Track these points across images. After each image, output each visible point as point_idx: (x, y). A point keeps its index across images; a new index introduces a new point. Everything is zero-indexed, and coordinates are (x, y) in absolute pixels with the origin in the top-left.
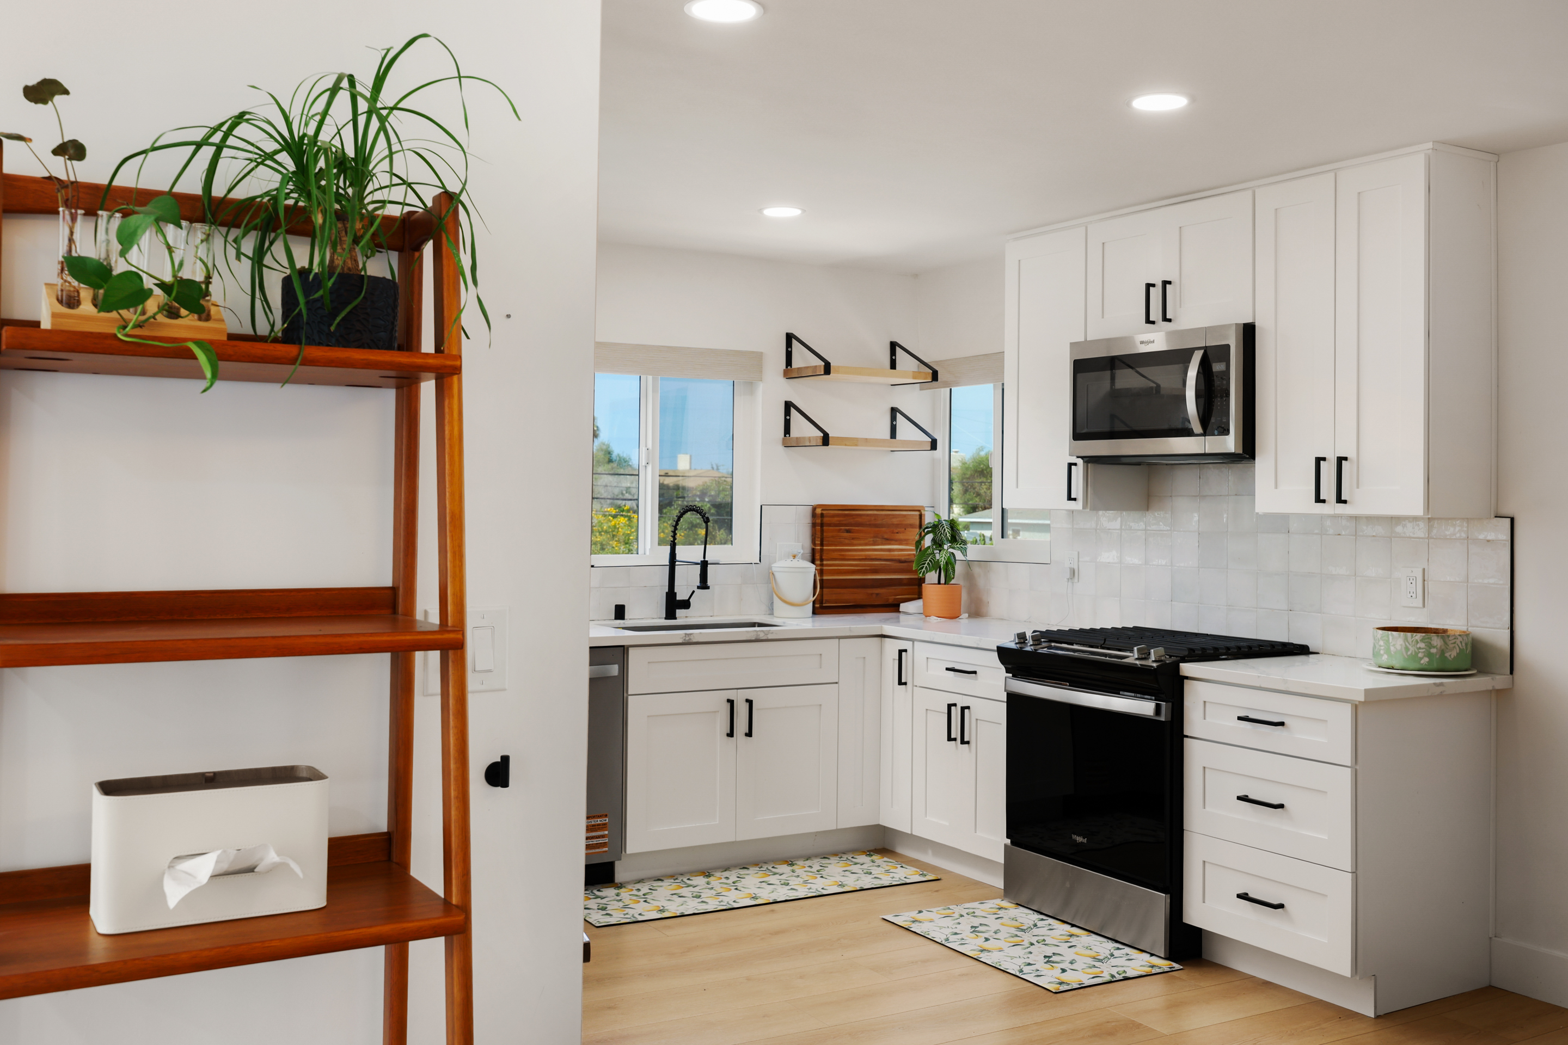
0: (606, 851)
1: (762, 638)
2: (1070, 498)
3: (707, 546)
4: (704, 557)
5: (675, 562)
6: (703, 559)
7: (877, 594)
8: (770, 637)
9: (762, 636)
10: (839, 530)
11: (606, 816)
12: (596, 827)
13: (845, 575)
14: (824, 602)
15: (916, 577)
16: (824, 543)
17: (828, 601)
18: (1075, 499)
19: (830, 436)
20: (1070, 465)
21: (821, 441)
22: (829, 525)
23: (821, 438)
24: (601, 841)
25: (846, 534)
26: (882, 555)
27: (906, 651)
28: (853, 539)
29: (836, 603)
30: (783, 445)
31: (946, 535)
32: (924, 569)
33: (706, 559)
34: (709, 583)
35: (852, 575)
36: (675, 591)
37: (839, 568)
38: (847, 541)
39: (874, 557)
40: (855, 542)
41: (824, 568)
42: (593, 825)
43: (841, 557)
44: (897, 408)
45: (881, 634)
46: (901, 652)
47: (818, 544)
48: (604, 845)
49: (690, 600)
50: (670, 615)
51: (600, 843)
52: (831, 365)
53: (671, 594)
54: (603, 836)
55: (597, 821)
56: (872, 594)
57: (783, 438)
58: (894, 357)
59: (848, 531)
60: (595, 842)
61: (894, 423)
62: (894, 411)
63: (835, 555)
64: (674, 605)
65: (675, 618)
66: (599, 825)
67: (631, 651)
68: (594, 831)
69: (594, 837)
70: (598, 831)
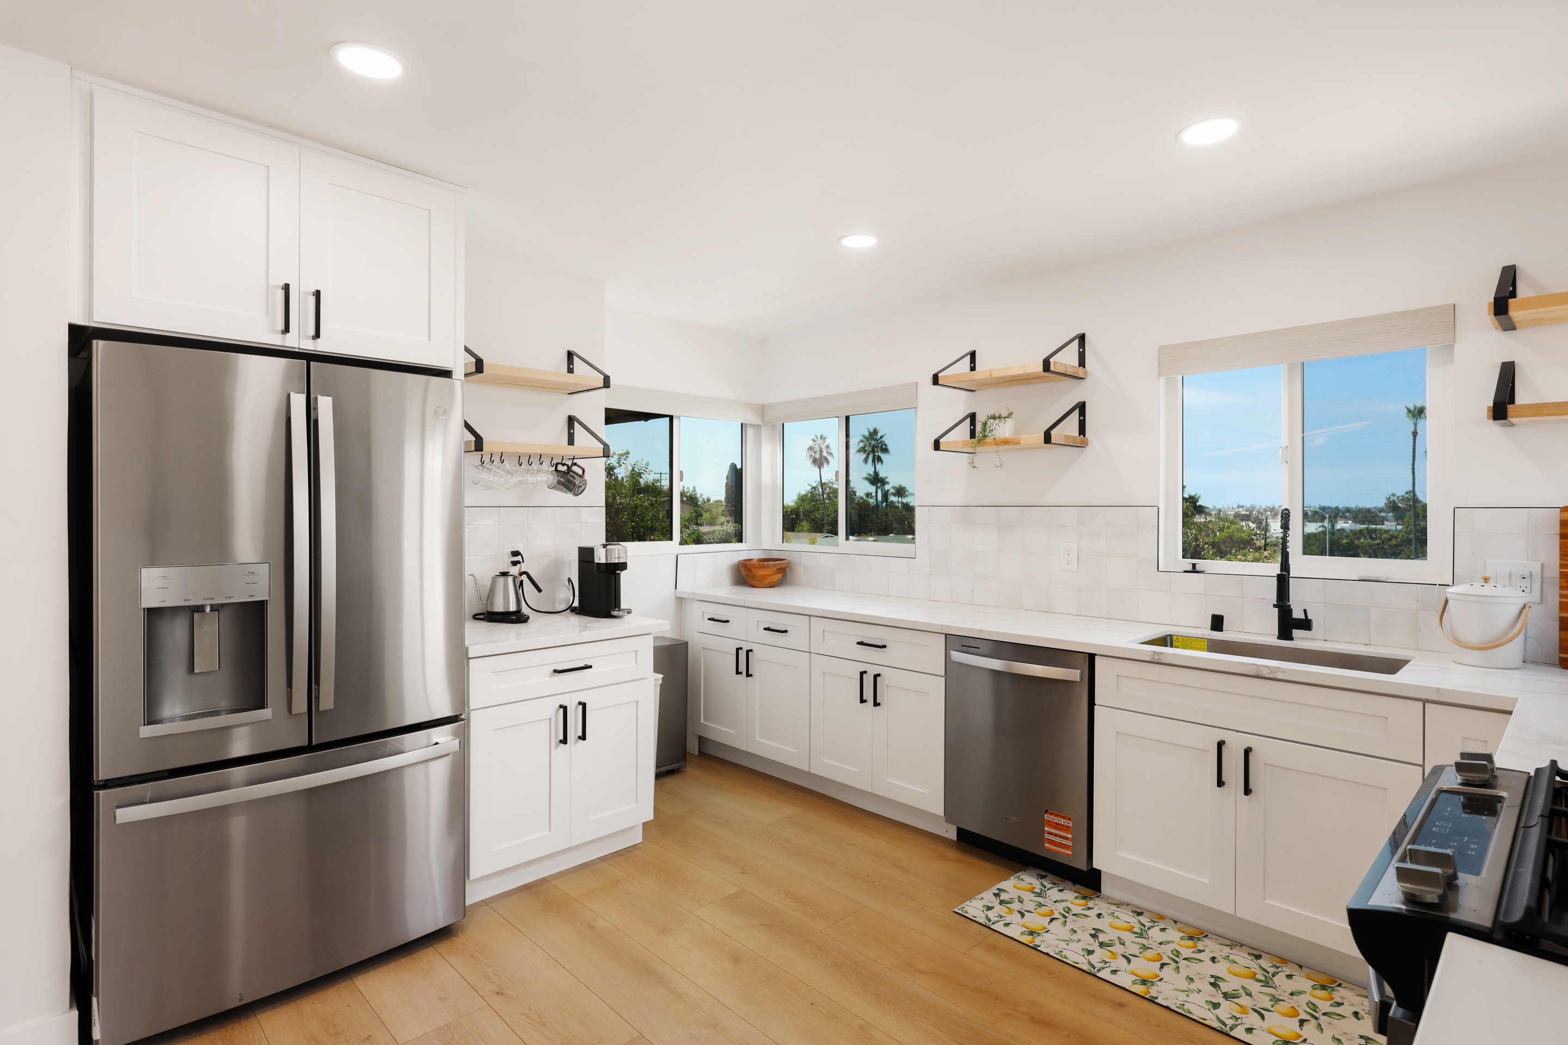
0: (1070, 855)
1: (1267, 676)
8: (1281, 676)
9: (1266, 673)
11: (1070, 819)
12: (1064, 828)
24: (1064, 842)
36: (1290, 606)
42: (1056, 823)
48: (1068, 847)
50: (1285, 633)
51: (1064, 844)
53: (1284, 610)
54: (1067, 838)
55: (1061, 821)
60: (1058, 841)
64: (1288, 624)
65: (1291, 639)
66: (1061, 825)
67: (1098, 660)
68: (1055, 828)
69: (1056, 835)
70: (1060, 830)
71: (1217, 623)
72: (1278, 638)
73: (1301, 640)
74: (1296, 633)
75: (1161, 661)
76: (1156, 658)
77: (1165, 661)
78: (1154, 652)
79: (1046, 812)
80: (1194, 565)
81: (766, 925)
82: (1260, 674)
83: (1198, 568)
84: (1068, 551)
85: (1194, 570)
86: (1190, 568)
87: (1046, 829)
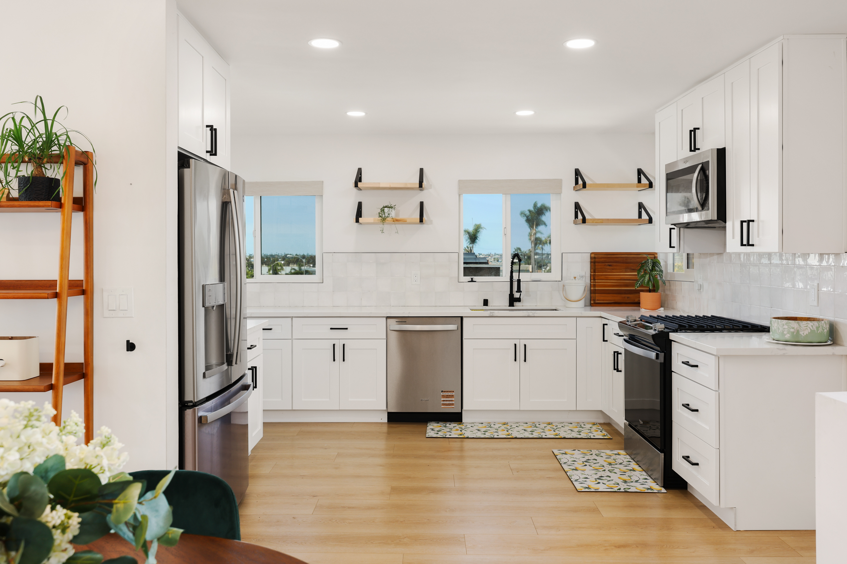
0: (453, 407)
2: (671, 247)
3: (520, 273)
4: (519, 278)
5: (513, 280)
6: (518, 279)
7: (628, 297)
8: (535, 315)
10: (605, 265)
11: (453, 392)
13: (608, 288)
14: (596, 300)
16: (596, 271)
17: (598, 300)
18: (674, 247)
19: (586, 218)
20: (671, 229)
21: (582, 221)
22: (599, 262)
24: (451, 402)
25: (608, 267)
26: (628, 277)
27: (607, 324)
28: (613, 269)
29: (603, 301)
30: (574, 223)
31: (649, 267)
32: (638, 284)
33: (520, 279)
34: (521, 290)
35: (612, 288)
36: (513, 293)
37: (605, 284)
38: (609, 271)
39: (626, 279)
40: (614, 271)
41: (596, 284)
42: (447, 395)
43: (605, 278)
45: (600, 316)
46: (604, 325)
47: (592, 272)
48: (453, 404)
49: (521, 297)
50: (511, 304)
51: (450, 404)
52: (586, 183)
53: (511, 295)
54: (452, 401)
56: (625, 297)
57: (574, 220)
58: (639, 177)
59: (610, 265)
60: (448, 403)
61: (641, 211)
62: (640, 204)
63: (603, 277)
64: (513, 300)
65: (513, 306)
66: (449, 395)
67: (465, 320)
68: (447, 398)
69: (447, 401)
70: (449, 398)
71: (486, 302)
72: (509, 306)
73: (518, 305)
75: (493, 316)
76: (491, 314)
77: (495, 315)
79: (442, 391)
80: (472, 279)
83: (474, 280)
84: (416, 275)
85: (472, 281)
86: (470, 280)
87: (442, 399)
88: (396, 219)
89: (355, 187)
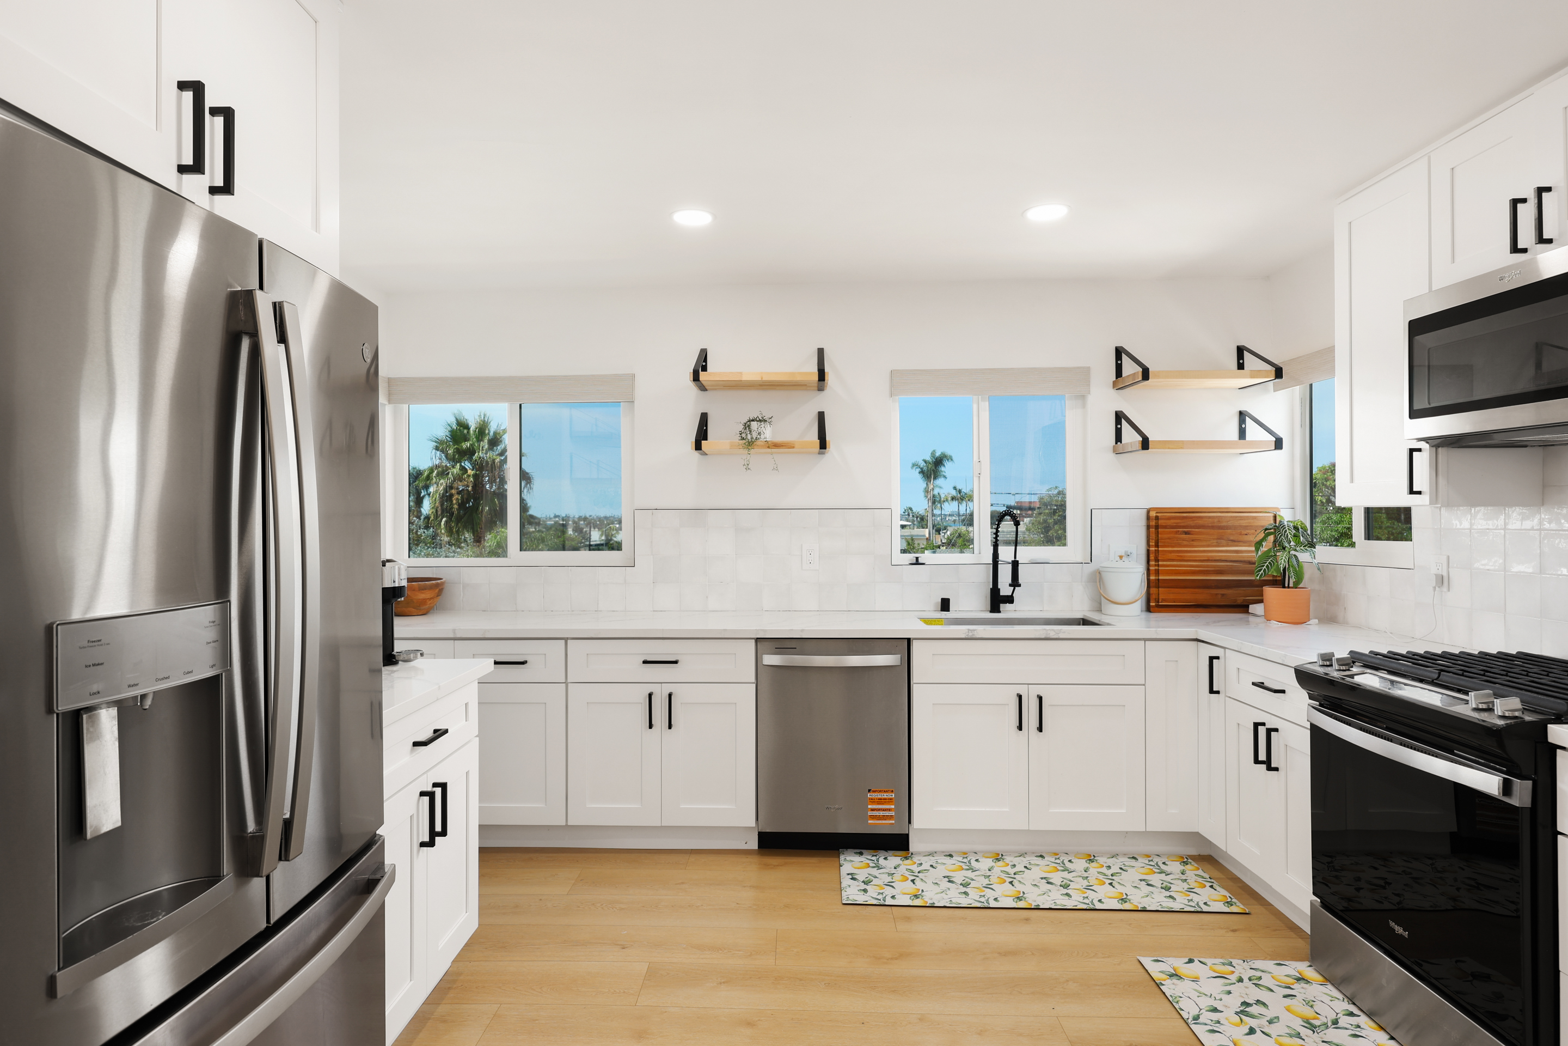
0: (893, 824)
1: (1053, 637)
2: (1412, 492)
3: (1018, 547)
4: (1015, 557)
5: (998, 561)
6: (1013, 559)
7: (1223, 595)
8: (1062, 636)
9: (1052, 635)
10: (1177, 533)
11: (892, 791)
12: (883, 800)
13: (1184, 576)
14: (1160, 601)
15: (1253, 578)
16: (1159, 544)
17: (1164, 600)
18: (1419, 493)
19: (1150, 440)
20: (1412, 451)
21: (1140, 445)
22: (1165, 527)
23: (1141, 442)
24: (887, 813)
25: (1184, 536)
27: (1218, 658)
28: (1193, 540)
29: (1175, 602)
30: (1114, 452)
33: (1017, 559)
34: (1020, 581)
35: (1192, 576)
36: (999, 587)
37: (1177, 568)
38: (1185, 543)
39: (1218, 558)
40: (1195, 543)
41: (1160, 568)
42: (879, 799)
43: (1178, 558)
44: (1246, 411)
45: (1195, 638)
46: (1212, 659)
47: (1153, 545)
48: (891, 817)
49: (1014, 595)
50: (995, 608)
51: (887, 816)
52: (1150, 370)
53: (995, 590)
54: (889, 810)
55: (884, 795)
56: (1217, 594)
57: (1114, 446)
58: (1241, 361)
59: (1186, 533)
60: (882, 814)
61: (1243, 426)
62: (1242, 415)
63: (1173, 556)
64: (997, 600)
65: (999, 612)
66: (884, 799)
67: (915, 646)
68: (879, 803)
69: (879, 810)
70: (883, 804)
71: (945, 605)
72: (991, 612)
73: (1007, 610)
74: (1002, 606)
75: (974, 637)
76: (970, 634)
77: (978, 636)
78: (969, 630)
79: (869, 791)
80: (917, 558)
81: (724, 983)
82: (1048, 636)
83: (920, 561)
84: (810, 551)
85: (917, 562)
86: (914, 561)
87: (869, 807)
88: (773, 443)
89: (694, 380)
